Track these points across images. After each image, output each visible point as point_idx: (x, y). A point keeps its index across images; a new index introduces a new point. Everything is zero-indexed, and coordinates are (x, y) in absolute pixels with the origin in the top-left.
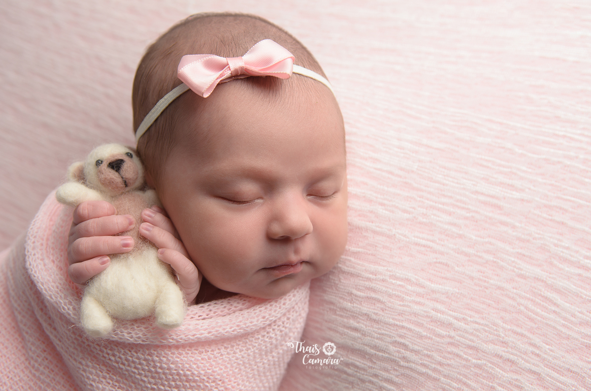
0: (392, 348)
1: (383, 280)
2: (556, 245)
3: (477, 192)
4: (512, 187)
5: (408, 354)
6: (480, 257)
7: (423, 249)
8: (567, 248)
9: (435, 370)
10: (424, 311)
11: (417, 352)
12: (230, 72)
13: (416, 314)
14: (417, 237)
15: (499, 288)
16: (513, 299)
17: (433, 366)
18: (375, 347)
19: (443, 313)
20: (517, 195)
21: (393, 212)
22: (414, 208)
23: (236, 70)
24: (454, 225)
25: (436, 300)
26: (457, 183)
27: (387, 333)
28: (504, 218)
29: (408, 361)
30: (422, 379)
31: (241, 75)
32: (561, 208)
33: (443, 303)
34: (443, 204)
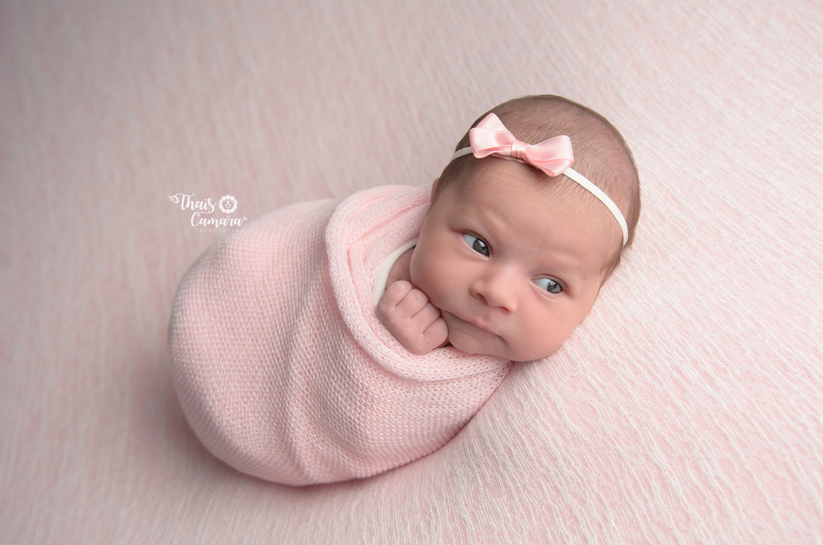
0: (502, 451)
1: (538, 393)
2: (701, 451)
3: (677, 369)
4: (712, 382)
5: (509, 463)
6: (627, 421)
7: (588, 388)
8: (709, 460)
9: (517, 489)
10: (545, 436)
11: (516, 466)
12: (510, 151)
13: (536, 434)
14: (592, 376)
15: (620, 456)
16: (621, 471)
17: (519, 485)
18: (493, 443)
19: (557, 446)
20: (709, 389)
21: (594, 346)
22: (611, 352)
23: (516, 152)
24: (632, 383)
25: (561, 433)
26: (667, 352)
27: (508, 436)
28: (679, 403)
29: (505, 469)
30: (504, 490)
31: (520, 159)
32: (737, 424)
33: (564, 438)
34: (639, 362)
